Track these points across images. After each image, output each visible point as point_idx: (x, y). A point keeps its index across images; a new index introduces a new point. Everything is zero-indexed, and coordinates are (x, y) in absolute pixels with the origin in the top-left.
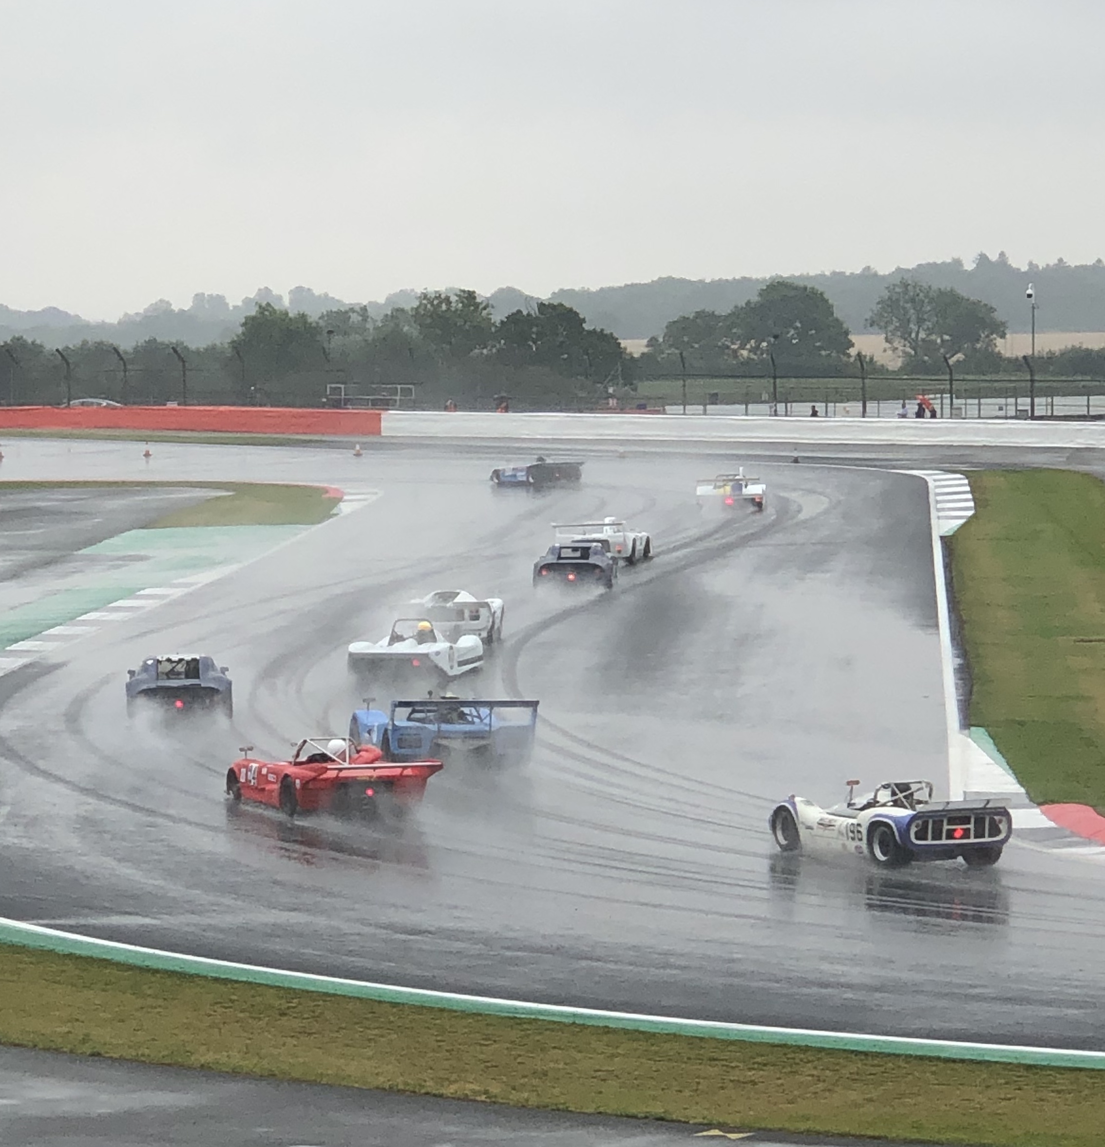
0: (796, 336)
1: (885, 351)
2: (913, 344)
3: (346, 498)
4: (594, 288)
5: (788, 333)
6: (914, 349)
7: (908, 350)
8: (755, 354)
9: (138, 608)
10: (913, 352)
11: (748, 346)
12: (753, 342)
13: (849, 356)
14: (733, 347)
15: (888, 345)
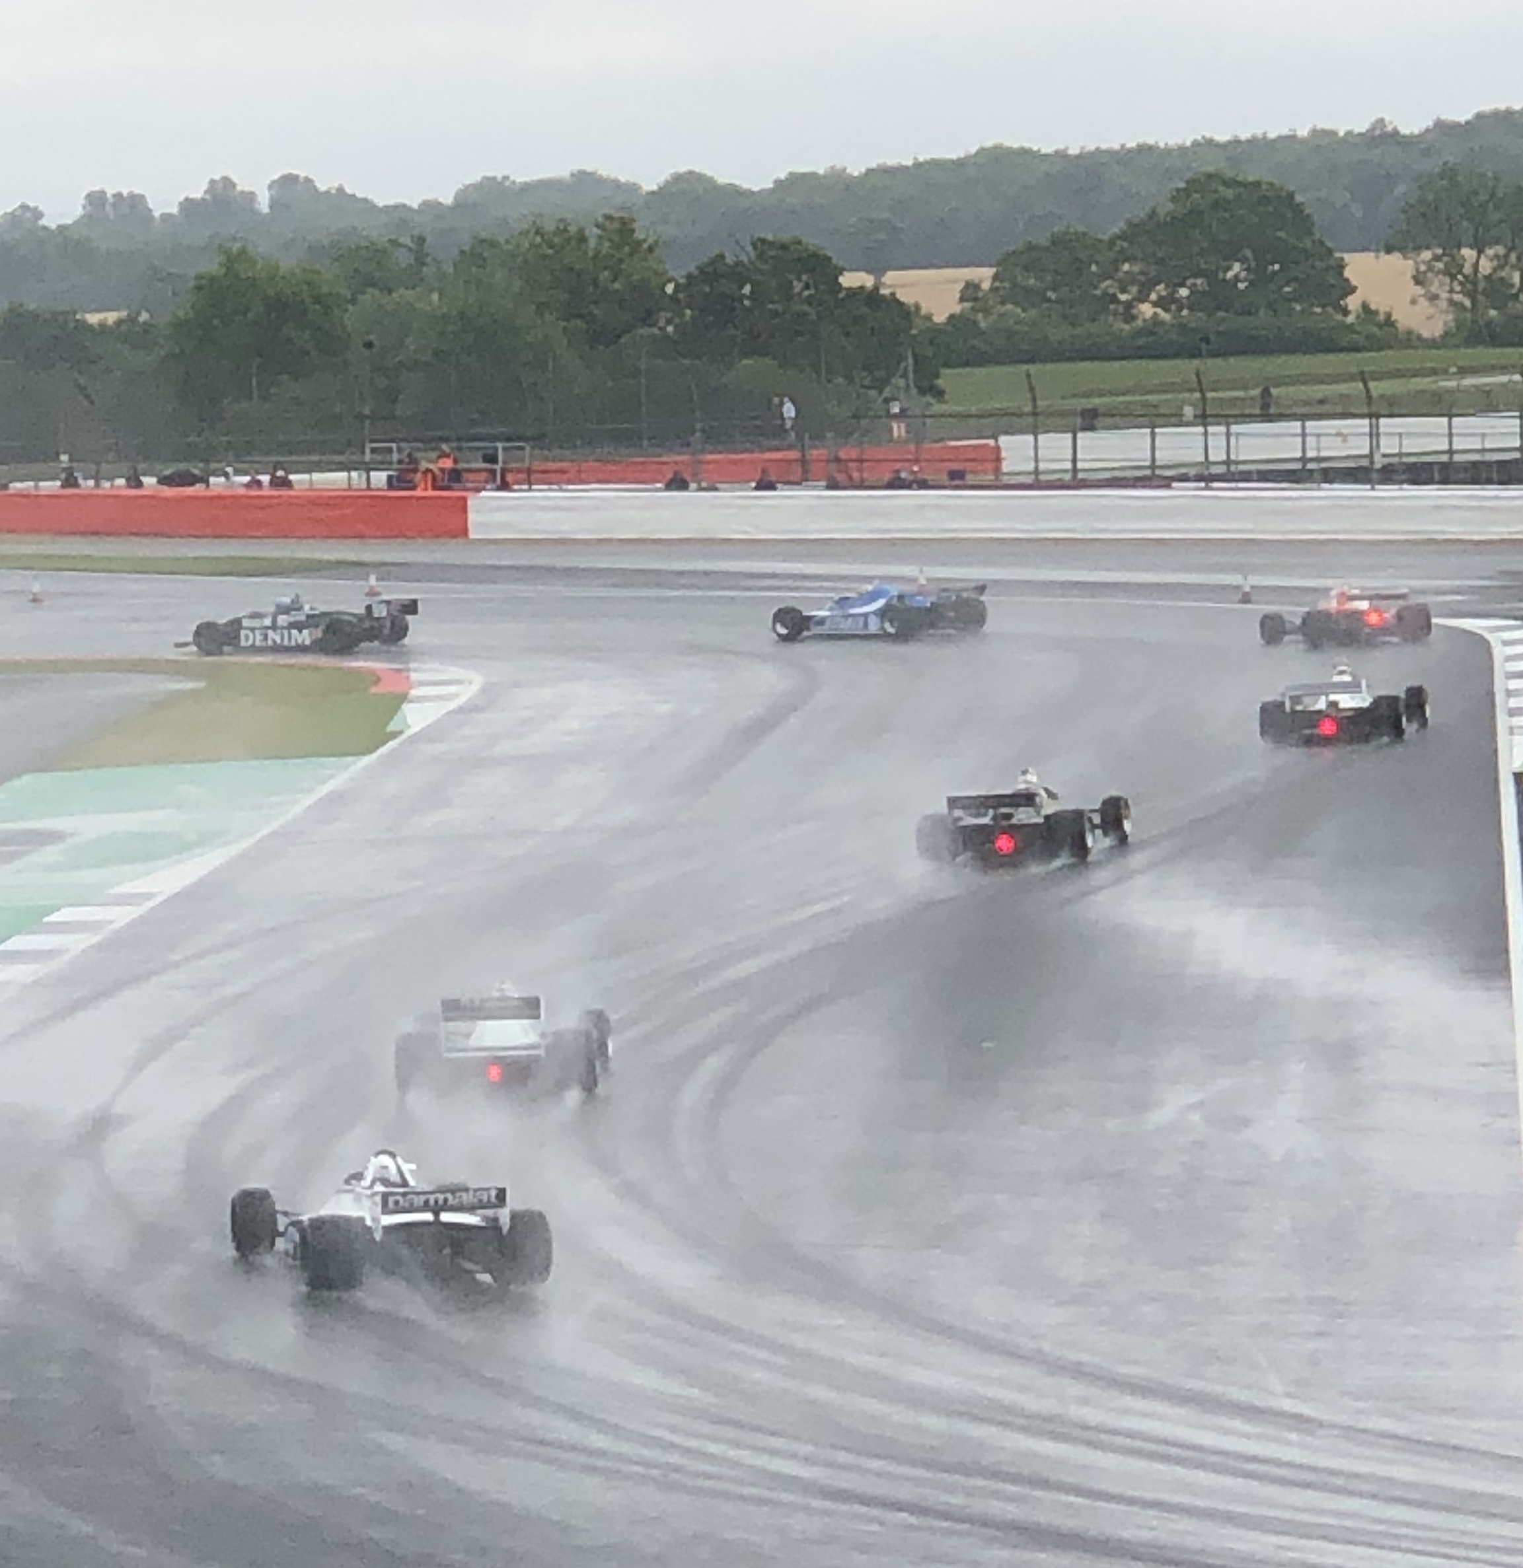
0: (1243, 274)
1: (1414, 302)
2: (1469, 286)
3: (414, 692)
4: (856, 169)
5: (1229, 268)
6: (1472, 295)
7: (1458, 297)
8: (1166, 310)
9: (51, 954)
10: (1468, 303)
11: (1153, 297)
12: (1161, 287)
13: (1346, 312)
14: (1123, 297)
15: (1419, 290)
